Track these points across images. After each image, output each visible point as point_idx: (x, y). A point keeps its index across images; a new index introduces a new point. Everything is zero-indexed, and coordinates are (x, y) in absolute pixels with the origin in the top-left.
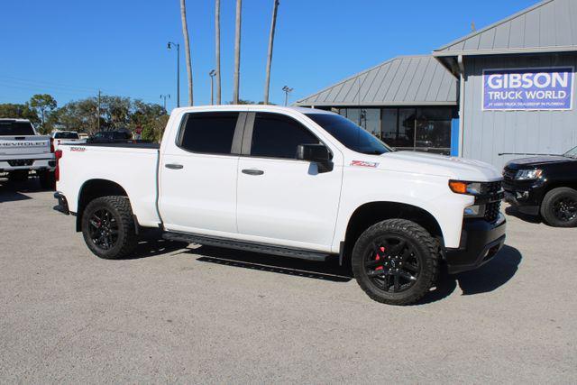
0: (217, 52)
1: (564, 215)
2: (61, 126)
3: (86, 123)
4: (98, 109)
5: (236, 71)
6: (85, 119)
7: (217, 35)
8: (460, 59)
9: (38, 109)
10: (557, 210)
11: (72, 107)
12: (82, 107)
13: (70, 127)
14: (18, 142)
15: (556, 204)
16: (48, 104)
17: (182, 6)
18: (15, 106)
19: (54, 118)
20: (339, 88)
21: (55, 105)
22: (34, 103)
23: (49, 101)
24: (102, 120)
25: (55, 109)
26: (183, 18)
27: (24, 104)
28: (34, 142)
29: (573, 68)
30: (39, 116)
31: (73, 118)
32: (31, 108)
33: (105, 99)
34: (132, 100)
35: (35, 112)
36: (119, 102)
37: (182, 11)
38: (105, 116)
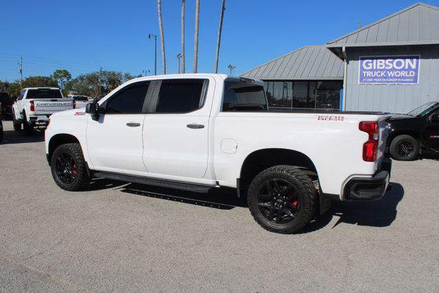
0: (183, 42)
1: (404, 153)
2: (74, 92)
3: (91, 90)
4: (99, 80)
5: (195, 55)
6: (91, 87)
7: (183, 30)
8: (344, 49)
9: (59, 80)
10: (400, 149)
11: (82, 78)
12: (89, 79)
13: (80, 92)
14: (53, 102)
15: (399, 146)
16: (65, 76)
17: (159, 11)
18: (43, 78)
19: (69, 87)
20: (264, 68)
21: (70, 77)
22: (56, 76)
23: (66, 74)
24: (102, 87)
25: (70, 80)
26: (160, 19)
27: (49, 76)
28: (62, 103)
29: (420, 56)
30: (59, 84)
31: (82, 86)
32: (54, 79)
33: (104, 73)
34: (123, 74)
35: (56, 82)
36: (114, 75)
37: (159, 14)
38: (105, 85)
